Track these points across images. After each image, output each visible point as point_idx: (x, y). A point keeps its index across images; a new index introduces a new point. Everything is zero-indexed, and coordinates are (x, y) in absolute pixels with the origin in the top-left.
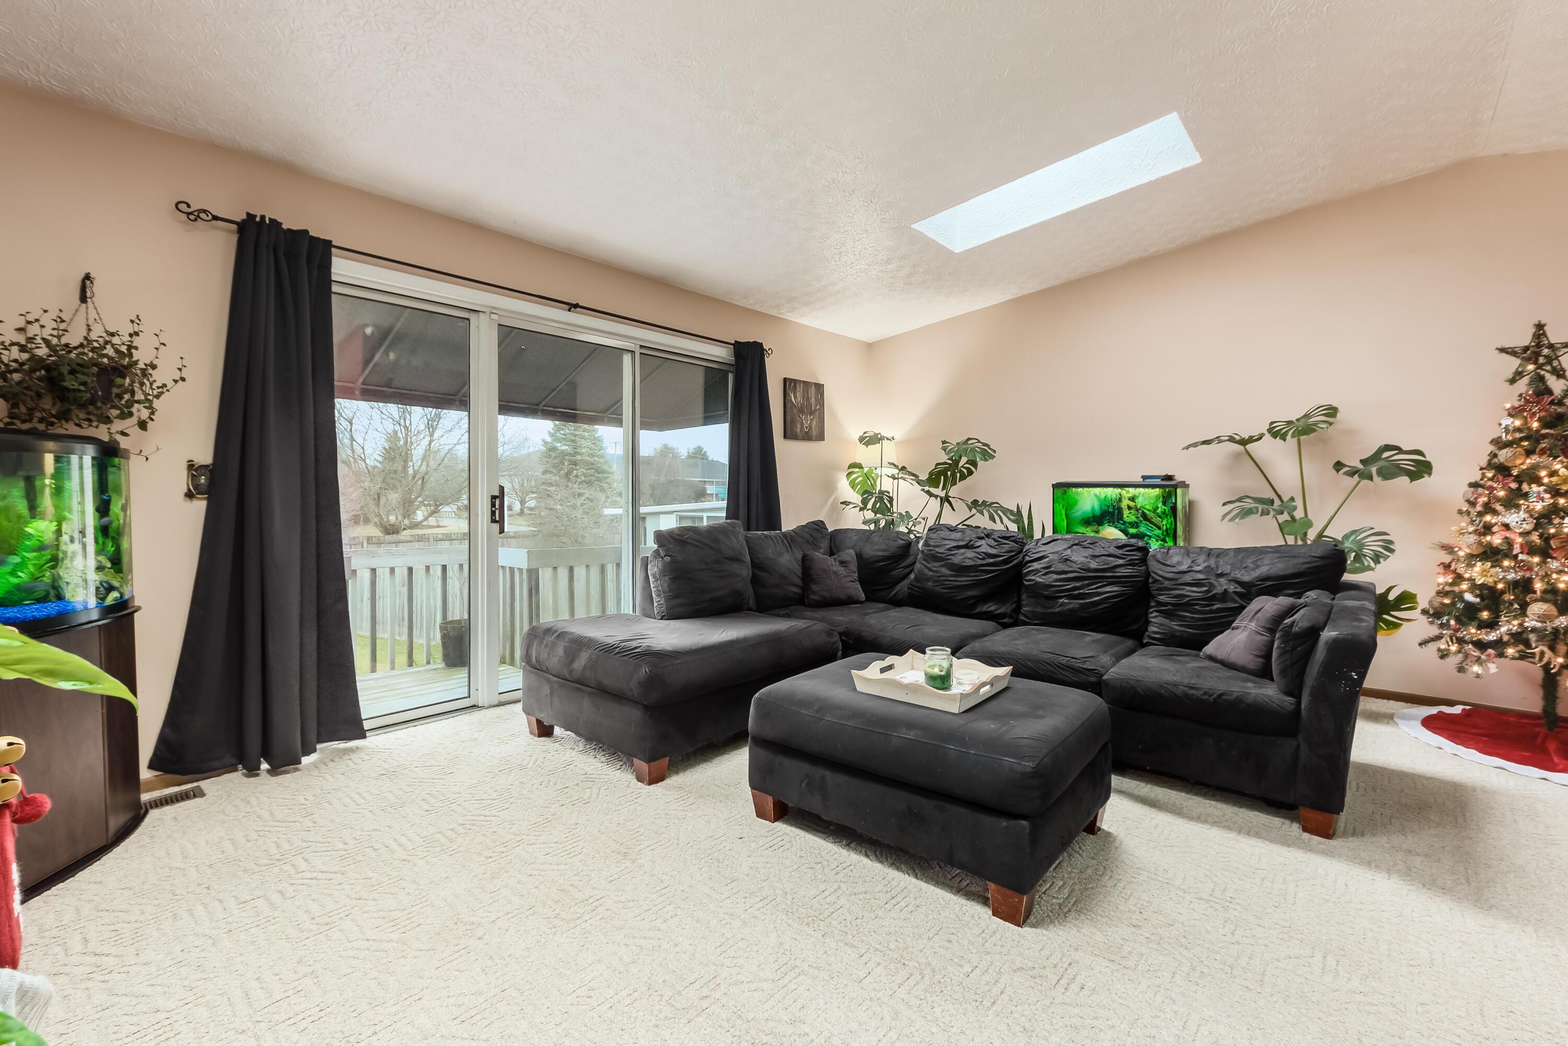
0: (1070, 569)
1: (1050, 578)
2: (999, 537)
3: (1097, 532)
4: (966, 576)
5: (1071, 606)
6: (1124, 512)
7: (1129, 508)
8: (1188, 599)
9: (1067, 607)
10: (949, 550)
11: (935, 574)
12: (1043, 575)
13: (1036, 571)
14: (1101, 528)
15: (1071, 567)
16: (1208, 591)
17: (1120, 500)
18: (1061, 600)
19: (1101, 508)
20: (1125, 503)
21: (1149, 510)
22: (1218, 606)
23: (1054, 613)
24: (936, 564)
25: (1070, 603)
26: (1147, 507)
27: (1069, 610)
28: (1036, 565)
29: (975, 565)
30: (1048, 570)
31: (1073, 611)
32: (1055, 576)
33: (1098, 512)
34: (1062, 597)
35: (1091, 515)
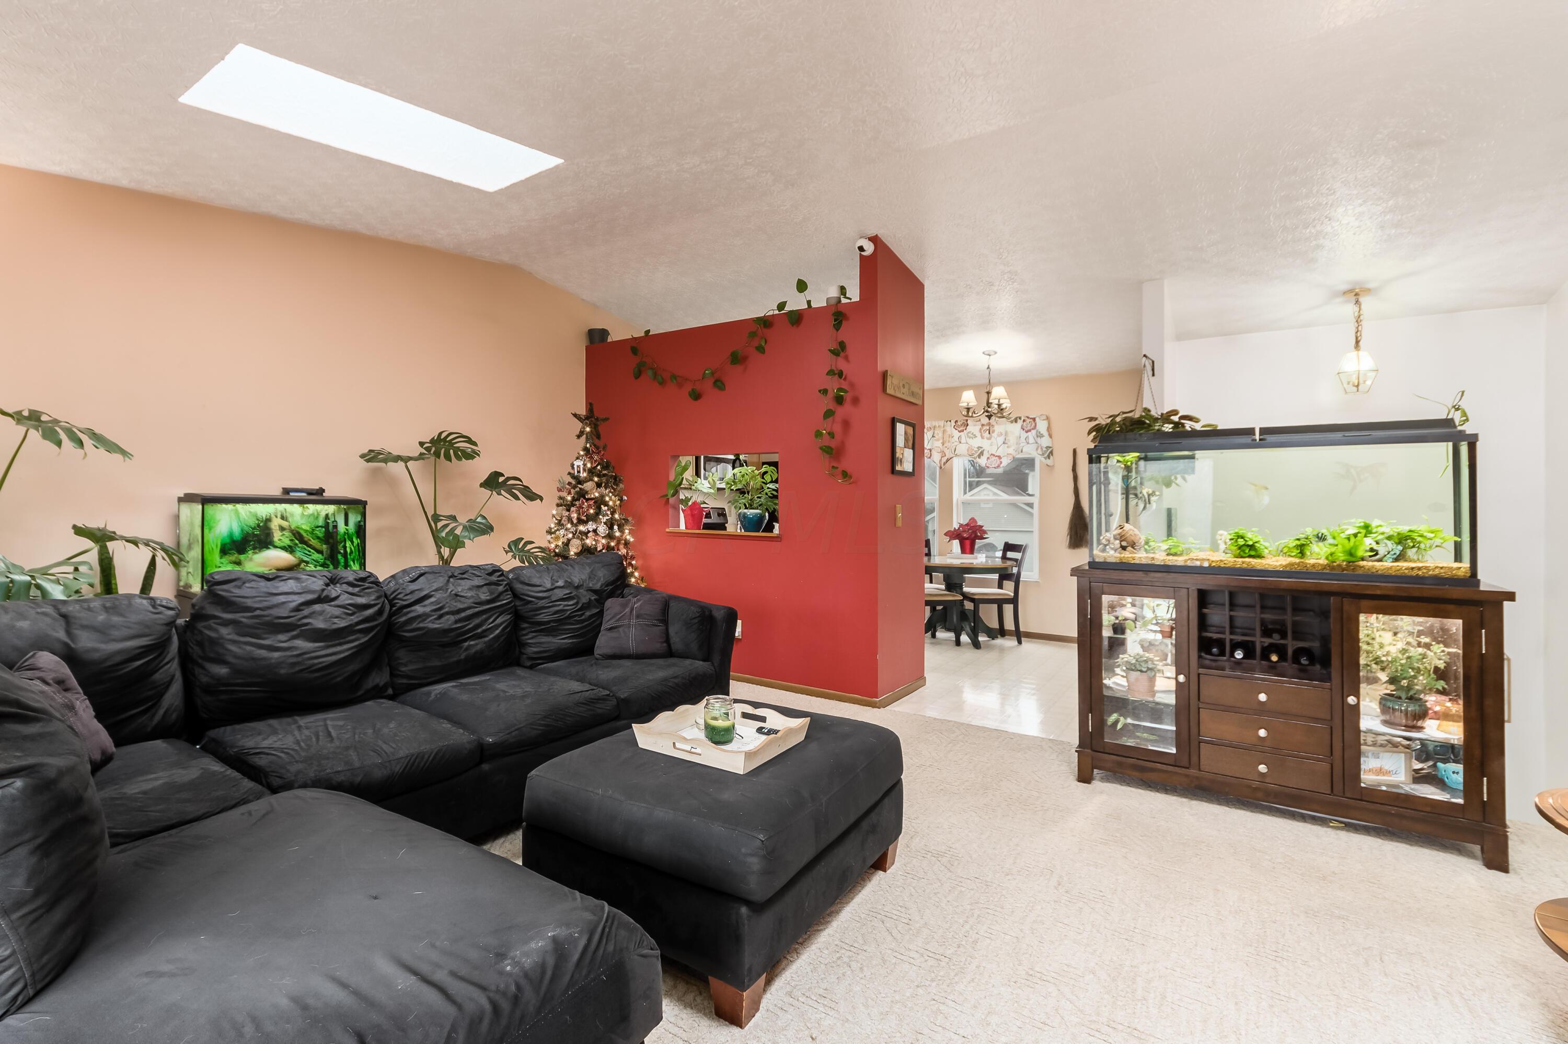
0: (465, 605)
1: (448, 620)
2: (356, 580)
3: (238, 563)
4: (340, 644)
5: (479, 647)
6: (275, 535)
7: (282, 529)
8: (569, 612)
9: (473, 651)
10: (297, 609)
11: (288, 653)
12: (436, 619)
13: (424, 617)
14: (242, 557)
15: (464, 603)
16: (577, 603)
17: (268, 520)
18: (466, 644)
19: (242, 530)
20: (275, 524)
21: (306, 531)
22: (588, 614)
23: (458, 662)
24: (282, 637)
25: (477, 644)
26: (304, 527)
27: (476, 652)
28: (419, 609)
29: (350, 626)
30: (440, 612)
31: (481, 652)
32: (452, 618)
33: (237, 534)
34: (465, 640)
35: (228, 541)
